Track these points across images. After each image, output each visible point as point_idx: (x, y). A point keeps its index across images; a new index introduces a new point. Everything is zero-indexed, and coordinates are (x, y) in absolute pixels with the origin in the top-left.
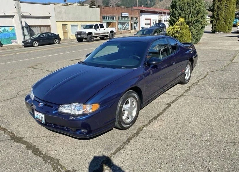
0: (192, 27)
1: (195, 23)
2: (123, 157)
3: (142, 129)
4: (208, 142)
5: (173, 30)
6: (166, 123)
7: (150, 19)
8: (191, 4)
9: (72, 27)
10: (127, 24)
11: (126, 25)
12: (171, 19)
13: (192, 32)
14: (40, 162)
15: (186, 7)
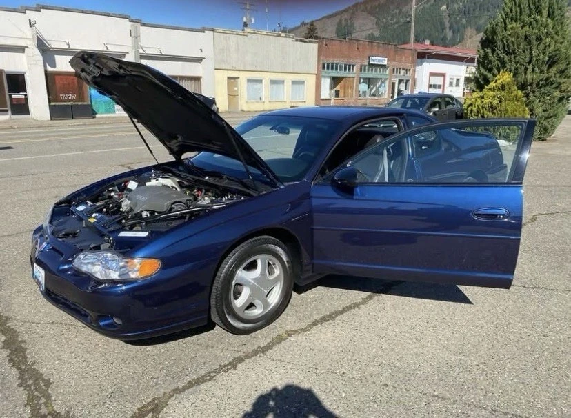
0: (532, 98)
1: (541, 88)
2: (198, 401)
3: (285, 339)
4: (440, 400)
5: (479, 101)
6: (355, 332)
7: (444, 75)
8: (534, 37)
9: (249, 84)
10: (382, 82)
11: (377, 86)
12: (481, 75)
13: (531, 110)
14: (9, 381)
15: (522, 47)
